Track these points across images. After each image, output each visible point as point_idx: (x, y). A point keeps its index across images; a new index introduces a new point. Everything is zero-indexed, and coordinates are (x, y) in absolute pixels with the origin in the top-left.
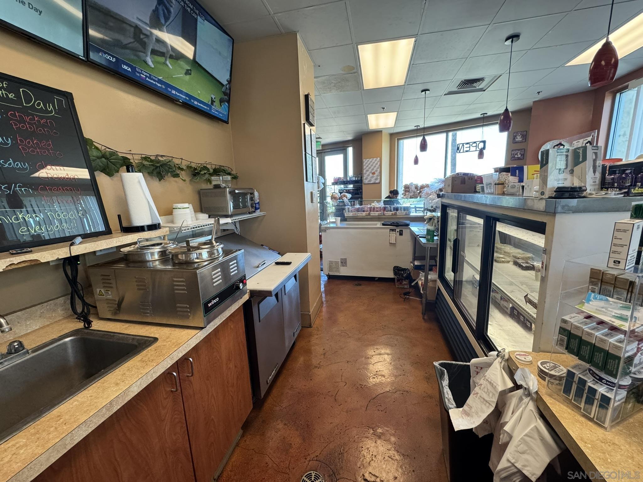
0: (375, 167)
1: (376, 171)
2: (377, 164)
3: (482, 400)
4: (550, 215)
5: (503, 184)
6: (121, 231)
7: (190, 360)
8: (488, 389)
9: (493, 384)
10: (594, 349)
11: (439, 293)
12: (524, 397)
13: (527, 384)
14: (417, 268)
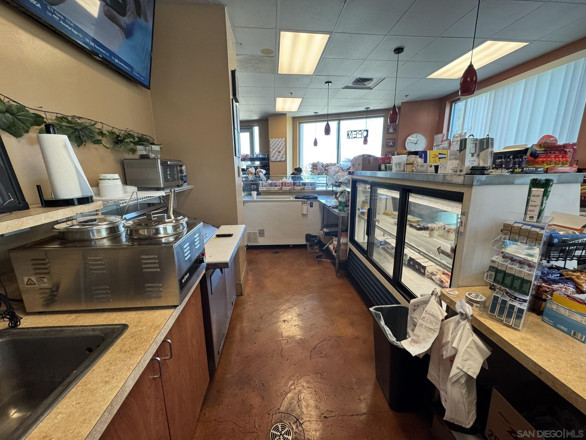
0: (281, 146)
1: (282, 150)
2: (282, 143)
3: (427, 329)
4: (468, 187)
5: (412, 164)
6: (42, 205)
7: (168, 342)
8: (431, 320)
9: (434, 316)
10: (514, 278)
11: (351, 253)
12: (461, 321)
13: (464, 311)
14: (326, 234)
